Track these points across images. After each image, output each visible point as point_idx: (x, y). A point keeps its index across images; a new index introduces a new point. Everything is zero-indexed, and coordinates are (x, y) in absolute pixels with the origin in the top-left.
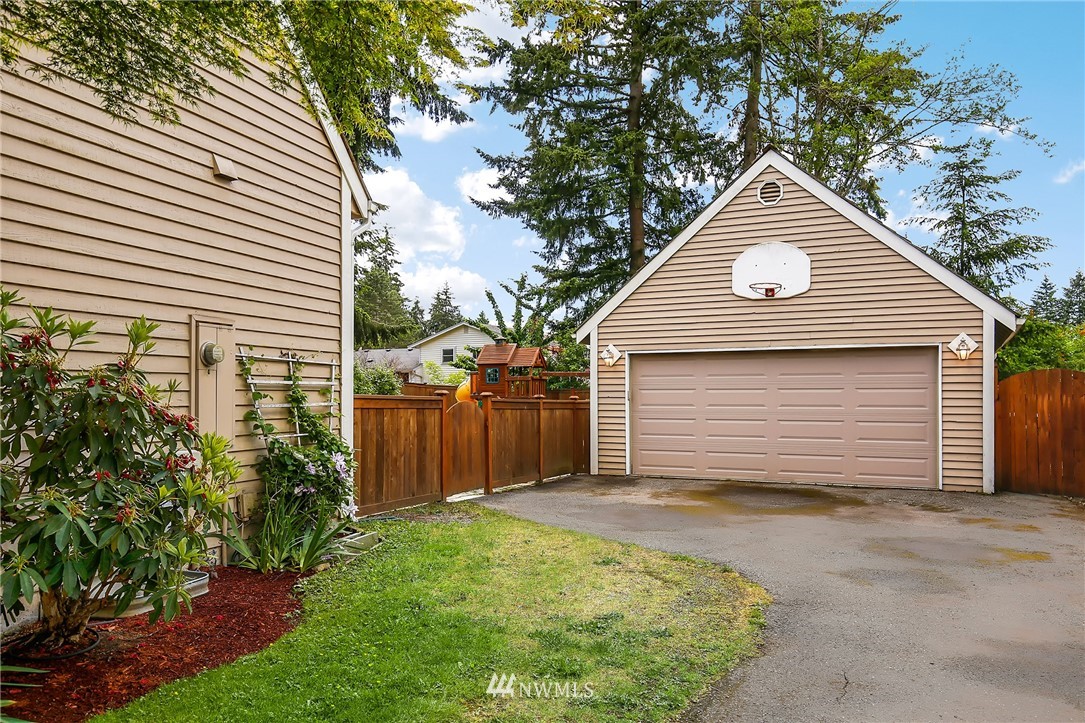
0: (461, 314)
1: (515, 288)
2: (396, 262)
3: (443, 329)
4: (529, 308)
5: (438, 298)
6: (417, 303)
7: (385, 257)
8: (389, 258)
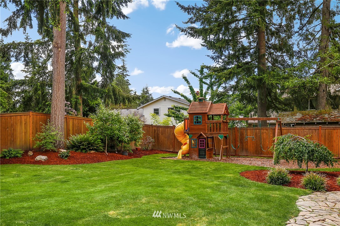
0: (153, 97)
1: (198, 74)
2: (127, 75)
3: (146, 103)
4: (206, 84)
5: (143, 91)
6: (135, 92)
7: (123, 73)
8: (125, 73)
